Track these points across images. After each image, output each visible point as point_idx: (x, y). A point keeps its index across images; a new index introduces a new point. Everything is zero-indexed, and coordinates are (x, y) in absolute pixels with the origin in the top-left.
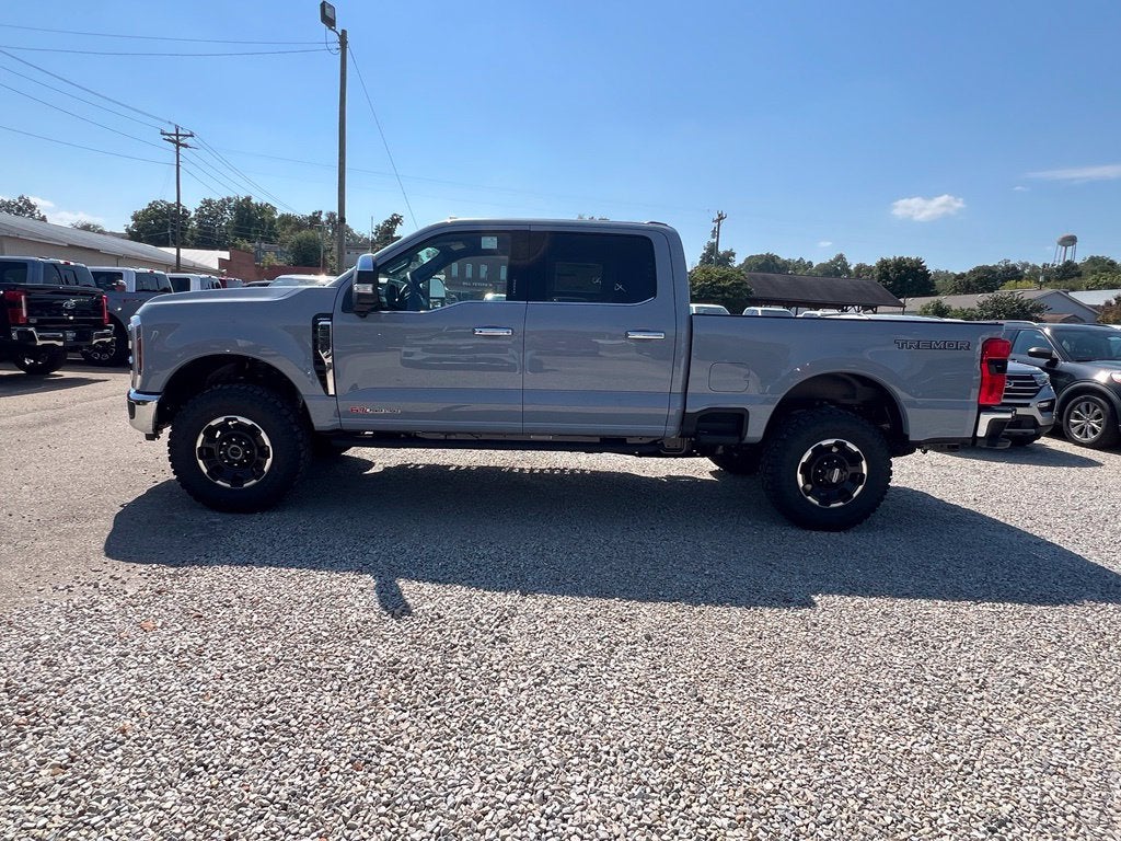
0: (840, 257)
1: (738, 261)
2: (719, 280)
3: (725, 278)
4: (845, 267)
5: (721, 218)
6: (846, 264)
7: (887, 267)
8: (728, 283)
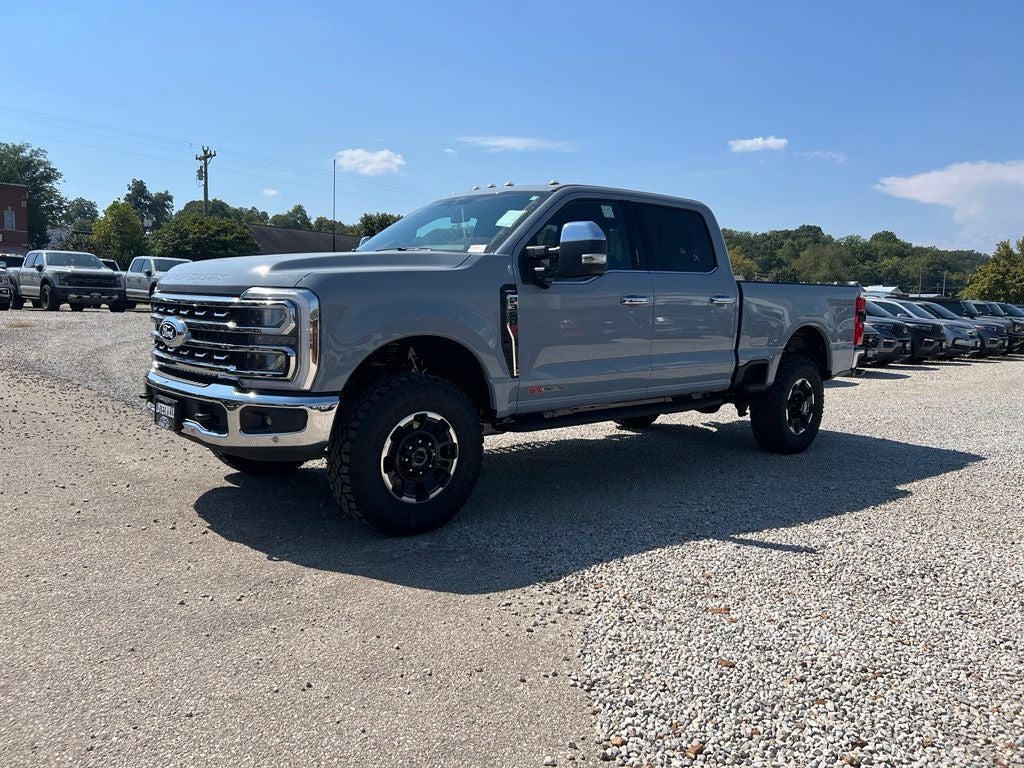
0: (299, 209)
1: (178, 206)
2: (218, 233)
3: (225, 231)
4: (305, 220)
5: (207, 156)
6: (305, 216)
7: (372, 224)
8: (230, 238)
